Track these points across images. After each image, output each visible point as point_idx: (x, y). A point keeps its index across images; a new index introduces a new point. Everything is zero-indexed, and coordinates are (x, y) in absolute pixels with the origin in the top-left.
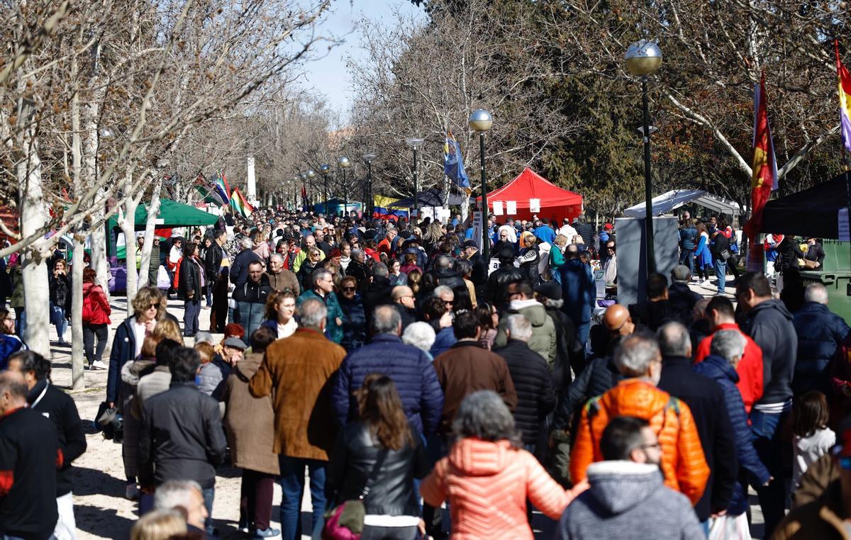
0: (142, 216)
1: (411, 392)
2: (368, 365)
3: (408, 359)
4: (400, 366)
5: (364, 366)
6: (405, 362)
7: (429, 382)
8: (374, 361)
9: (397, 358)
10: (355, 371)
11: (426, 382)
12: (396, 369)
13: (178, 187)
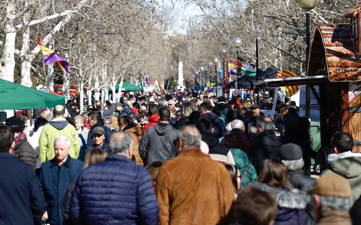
0: (117, 88)
1: (126, 204)
2: (93, 179)
3: (126, 175)
4: (117, 181)
5: (91, 180)
6: (122, 178)
7: (143, 196)
8: (98, 176)
9: (116, 174)
10: (84, 182)
11: (140, 195)
12: (115, 184)
13: (132, 78)
